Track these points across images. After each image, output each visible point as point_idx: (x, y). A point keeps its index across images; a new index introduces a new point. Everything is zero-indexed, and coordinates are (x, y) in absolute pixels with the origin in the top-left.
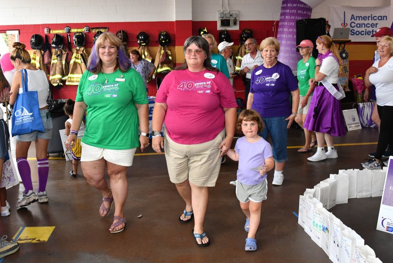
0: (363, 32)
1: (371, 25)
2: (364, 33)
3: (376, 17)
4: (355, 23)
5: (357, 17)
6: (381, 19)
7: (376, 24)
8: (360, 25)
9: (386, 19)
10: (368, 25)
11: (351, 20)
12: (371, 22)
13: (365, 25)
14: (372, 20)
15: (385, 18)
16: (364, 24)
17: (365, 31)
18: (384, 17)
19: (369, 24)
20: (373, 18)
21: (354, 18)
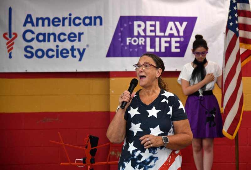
0: (52, 50)
1: (69, 37)
2: (55, 53)
3: (79, 19)
4: (33, 32)
5: (38, 19)
6: (90, 24)
7: (80, 34)
8: (46, 37)
9: (101, 24)
10: (62, 37)
11: (25, 25)
12: (68, 29)
13: (58, 37)
14: (70, 25)
15: (98, 21)
16: (54, 34)
17: (55, 49)
18: (95, 18)
19: (64, 34)
20: (73, 22)
21: (32, 22)
